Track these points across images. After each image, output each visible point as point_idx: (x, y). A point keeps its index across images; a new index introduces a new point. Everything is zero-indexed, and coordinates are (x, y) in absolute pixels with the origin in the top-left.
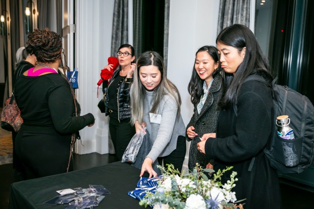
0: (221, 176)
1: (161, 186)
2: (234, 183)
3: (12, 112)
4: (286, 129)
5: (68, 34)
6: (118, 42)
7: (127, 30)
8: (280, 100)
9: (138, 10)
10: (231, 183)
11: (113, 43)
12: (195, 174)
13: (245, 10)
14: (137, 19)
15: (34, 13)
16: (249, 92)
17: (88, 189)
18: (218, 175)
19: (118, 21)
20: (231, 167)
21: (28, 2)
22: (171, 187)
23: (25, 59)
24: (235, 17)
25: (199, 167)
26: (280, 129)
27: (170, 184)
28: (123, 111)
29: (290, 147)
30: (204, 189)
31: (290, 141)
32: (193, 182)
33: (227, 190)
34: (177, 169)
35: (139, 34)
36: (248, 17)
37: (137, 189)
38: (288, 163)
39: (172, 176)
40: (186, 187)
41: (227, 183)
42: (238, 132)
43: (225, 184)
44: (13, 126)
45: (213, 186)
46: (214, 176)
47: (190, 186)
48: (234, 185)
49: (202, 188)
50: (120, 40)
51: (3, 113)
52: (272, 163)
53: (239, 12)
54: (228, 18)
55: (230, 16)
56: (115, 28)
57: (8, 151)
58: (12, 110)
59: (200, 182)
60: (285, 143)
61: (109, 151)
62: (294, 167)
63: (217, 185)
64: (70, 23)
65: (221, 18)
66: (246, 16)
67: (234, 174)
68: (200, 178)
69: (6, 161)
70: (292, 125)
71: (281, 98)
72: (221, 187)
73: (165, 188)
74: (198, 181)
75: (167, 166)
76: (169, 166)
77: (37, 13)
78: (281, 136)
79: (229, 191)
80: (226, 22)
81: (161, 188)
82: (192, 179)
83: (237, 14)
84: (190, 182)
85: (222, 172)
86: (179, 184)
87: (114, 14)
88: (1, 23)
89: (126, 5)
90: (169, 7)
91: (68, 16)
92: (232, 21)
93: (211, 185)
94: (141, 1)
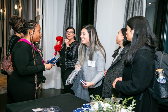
0: (127, 102)
1: (93, 107)
2: (134, 106)
3: (7, 64)
4: (161, 77)
5: (39, 20)
6: (67, 25)
7: (73, 18)
8: (158, 60)
9: (79, 7)
10: (132, 106)
11: (65, 26)
12: (112, 101)
13: (140, 8)
14: (79, 12)
15: (20, 8)
16: (140, 56)
17: (50, 108)
18: (125, 101)
19: (68, 13)
20: (132, 97)
21: (16, 2)
22: (98, 108)
23: (16, 34)
24: (134, 12)
25: (114, 97)
26: (158, 77)
27: (98, 106)
28: (67, 64)
29: (163, 87)
30: (117, 109)
31: (163, 84)
32: (111, 105)
33: (130, 110)
34: (102, 98)
35: (79, 21)
36: (142, 12)
37: (78, 109)
38: (162, 96)
39: (99, 101)
40: (107, 108)
41: (130, 106)
42: (133, 78)
43: (129, 107)
44: (8, 72)
45: (122, 108)
46: (122, 102)
47: (109, 107)
48: (134, 107)
49: (116, 109)
50: (69, 24)
51: (2, 64)
52: (153, 96)
53: (136, 9)
54: (130, 13)
55: (131, 12)
56: (66, 17)
57: (3, 86)
58: (7, 63)
59: (114, 106)
60: (160, 85)
61: (61, 87)
62: (165, 99)
63: (124, 107)
64: (40, 14)
65: (126, 13)
66: (141, 12)
67: (134, 101)
68: (114, 103)
69: (2, 92)
70: (165, 75)
71: (159, 59)
72: (127, 109)
73: (95, 109)
74: (113, 105)
75: (96, 96)
76: (97, 96)
77: (21, 8)
78: (158, 81)
79: (131, 111)
80: (129, 15)
81: (92, 109)
82: (110, 103)
83: (135, 10)
84: (109, 105)
85: (127, 100)
86: (103, 106)
87: (65, 9)
88: (1, 13)
89: (72, 4)
90: (97, 6)
91: (39, 10)
92: (132, 15)
93: (121, 107)
94: (81, 1)
